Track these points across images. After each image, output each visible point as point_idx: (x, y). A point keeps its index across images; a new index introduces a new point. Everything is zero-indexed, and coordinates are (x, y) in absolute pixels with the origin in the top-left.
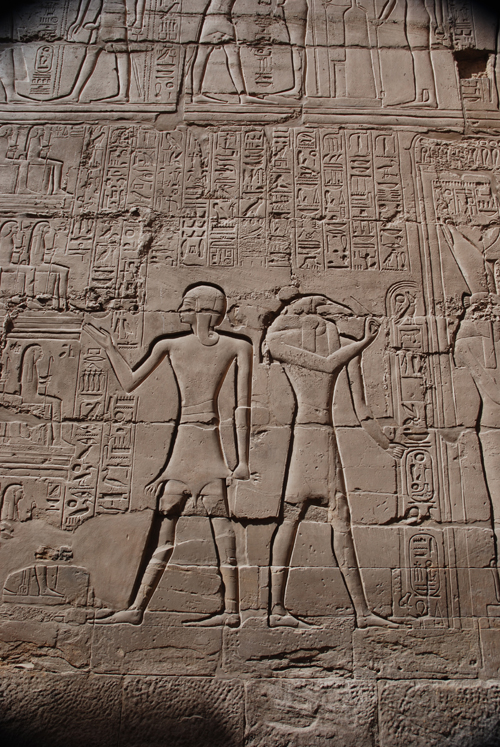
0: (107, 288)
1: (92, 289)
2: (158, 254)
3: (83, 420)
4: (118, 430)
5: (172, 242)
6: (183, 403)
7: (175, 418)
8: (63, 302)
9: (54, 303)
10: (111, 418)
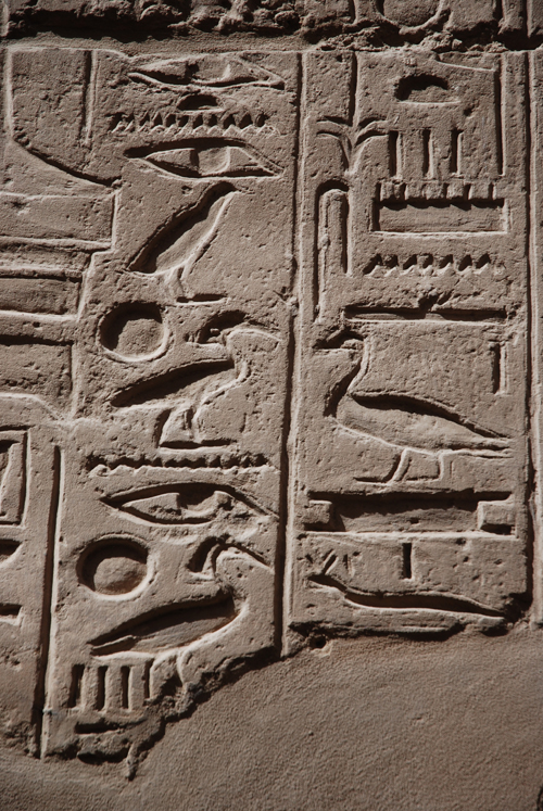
3: (154, 29)
10: (351, 12)
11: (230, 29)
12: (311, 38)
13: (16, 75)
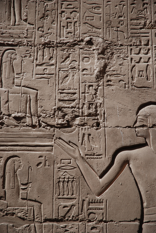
0: (72, 107)
1: (60, 109)
2: (112, 78)
3: (61, 221)
4: (92, 229)
5: (123, 68)
6: (145, 205)
7: (139, 217)
8: (35, 120)
9: (28, 120)
10: (85, 218)
11: (70, 220)
12: (80, 221)
13: (44, 228)
